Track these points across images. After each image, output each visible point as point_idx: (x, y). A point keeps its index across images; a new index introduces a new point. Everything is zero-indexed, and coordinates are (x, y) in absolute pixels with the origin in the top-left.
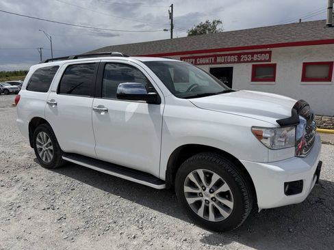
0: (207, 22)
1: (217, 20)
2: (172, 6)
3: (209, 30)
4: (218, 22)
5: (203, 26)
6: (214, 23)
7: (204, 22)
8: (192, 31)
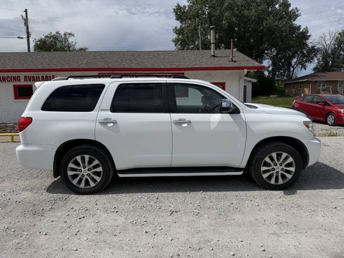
0: (57, 33)
1: (69, 32)
2: (26, 11)
3: (60, 41)
4: (70, 34)
5: (53, 37)
6: (65, 35)
7: (54, 33)
8: (40, 41)
